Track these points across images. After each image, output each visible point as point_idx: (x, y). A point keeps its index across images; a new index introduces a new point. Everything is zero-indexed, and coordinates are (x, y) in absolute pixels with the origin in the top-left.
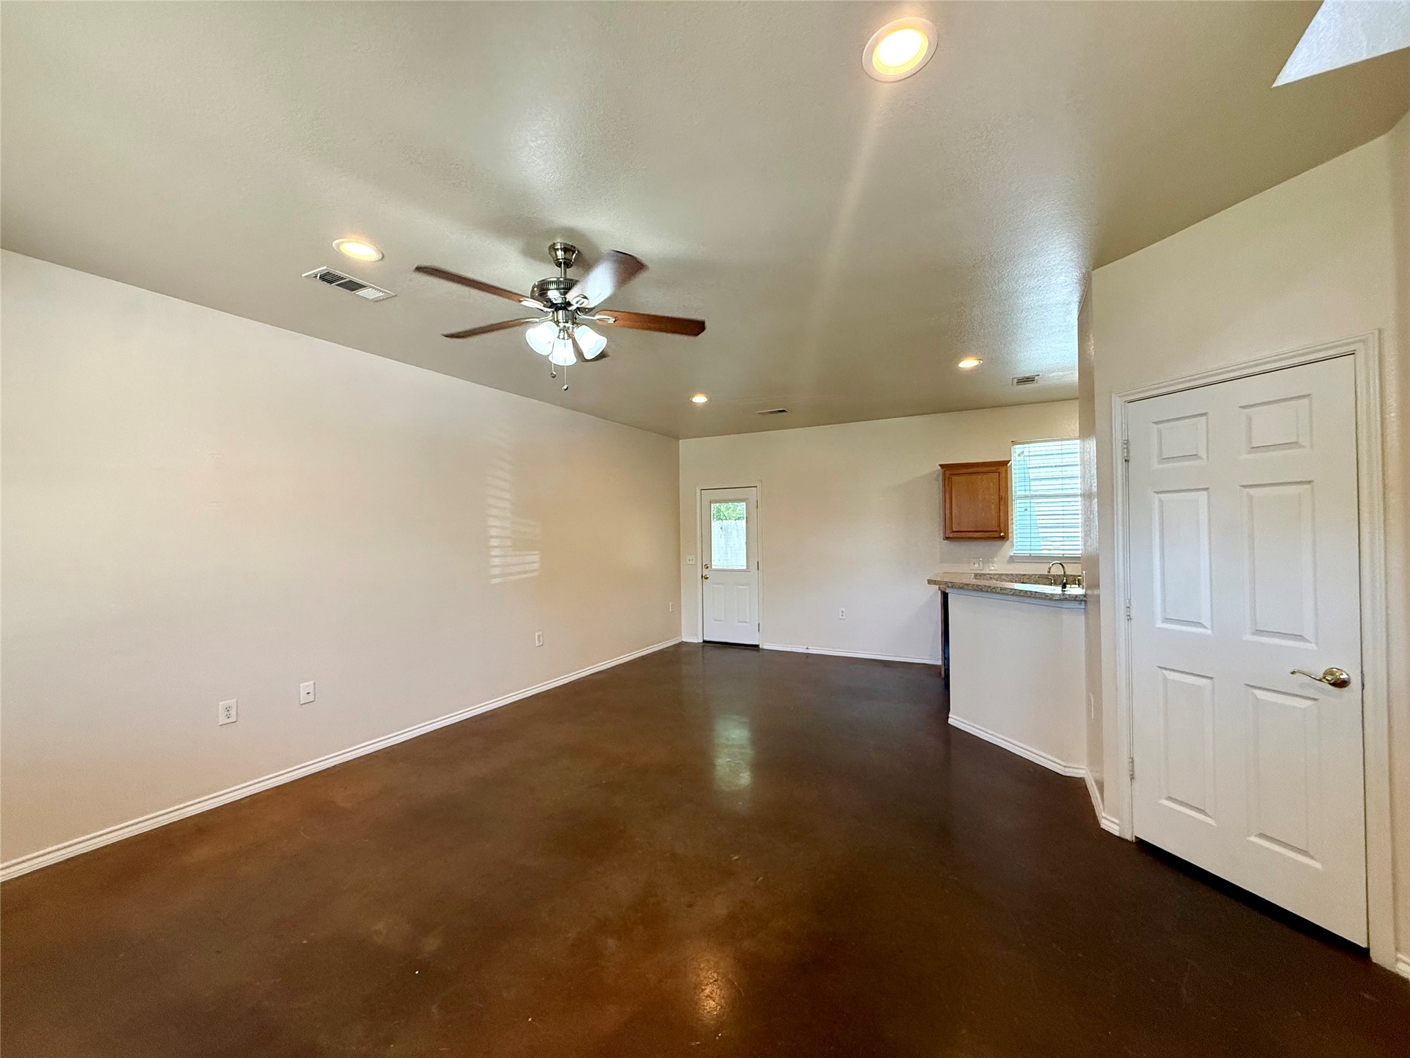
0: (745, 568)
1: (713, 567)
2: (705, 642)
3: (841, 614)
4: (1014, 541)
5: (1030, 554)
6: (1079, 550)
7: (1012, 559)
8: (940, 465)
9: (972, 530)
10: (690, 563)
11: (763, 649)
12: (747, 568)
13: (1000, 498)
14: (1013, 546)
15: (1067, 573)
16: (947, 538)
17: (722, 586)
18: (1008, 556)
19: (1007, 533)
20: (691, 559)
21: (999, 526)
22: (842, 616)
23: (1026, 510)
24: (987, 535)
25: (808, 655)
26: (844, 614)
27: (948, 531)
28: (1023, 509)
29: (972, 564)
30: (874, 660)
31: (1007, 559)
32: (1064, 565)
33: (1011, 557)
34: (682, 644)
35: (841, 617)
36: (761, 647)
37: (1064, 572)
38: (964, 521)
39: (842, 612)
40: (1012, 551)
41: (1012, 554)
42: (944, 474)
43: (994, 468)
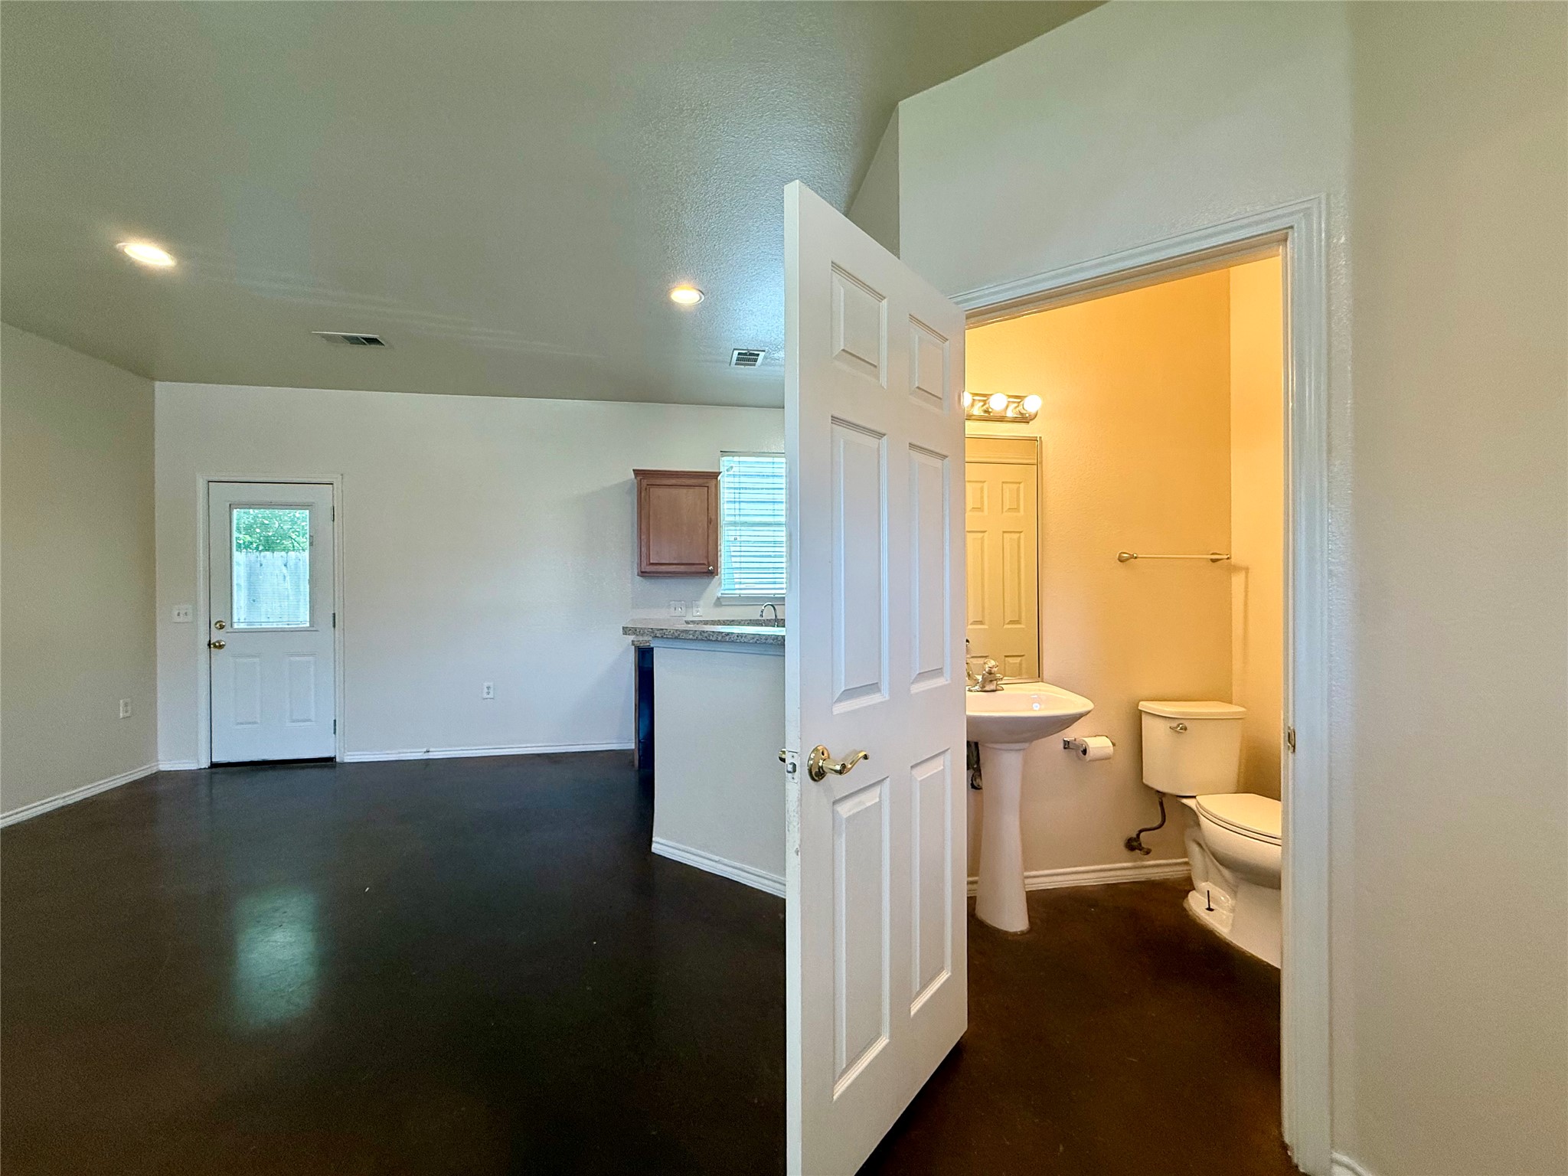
0: (308, 625)
1: (236, 626)
2: (214, 765)
3: (486, 690)
4: (722, 578)
5: (740, 594)
6: (782, 589)
7: (719, 602)
8: (634, 470)
9: (676, 562)
10: (181, 619)
11: (343, 764)
12: (312, 625)
13: (710, 521)
14: (720, 584)
15: (778, 617)
16: (643, 574)
17: (257, 660)
18: (716, 598)
19: (716, 567)
20: (182, 612)
21: (707, 557)
22: (488, 693)
23: (736, 539)
24: (693, 569)
25: (427, 763)
26: (491, 691)
27: (644, 564)
28: (732, 539)
29: (673, 609)
30: (539, 755)
31: (714, 601)
32: (776, 607)
33: (718, 598)
34: (158, 777)
35: (486, 696)
36: (338, 760)
37: (776, 616)
38: (664, 552)
39: (488, 688)
40: (719, 591)
41: (720, 595)
42: (640, 484)
43: (700, 481)
